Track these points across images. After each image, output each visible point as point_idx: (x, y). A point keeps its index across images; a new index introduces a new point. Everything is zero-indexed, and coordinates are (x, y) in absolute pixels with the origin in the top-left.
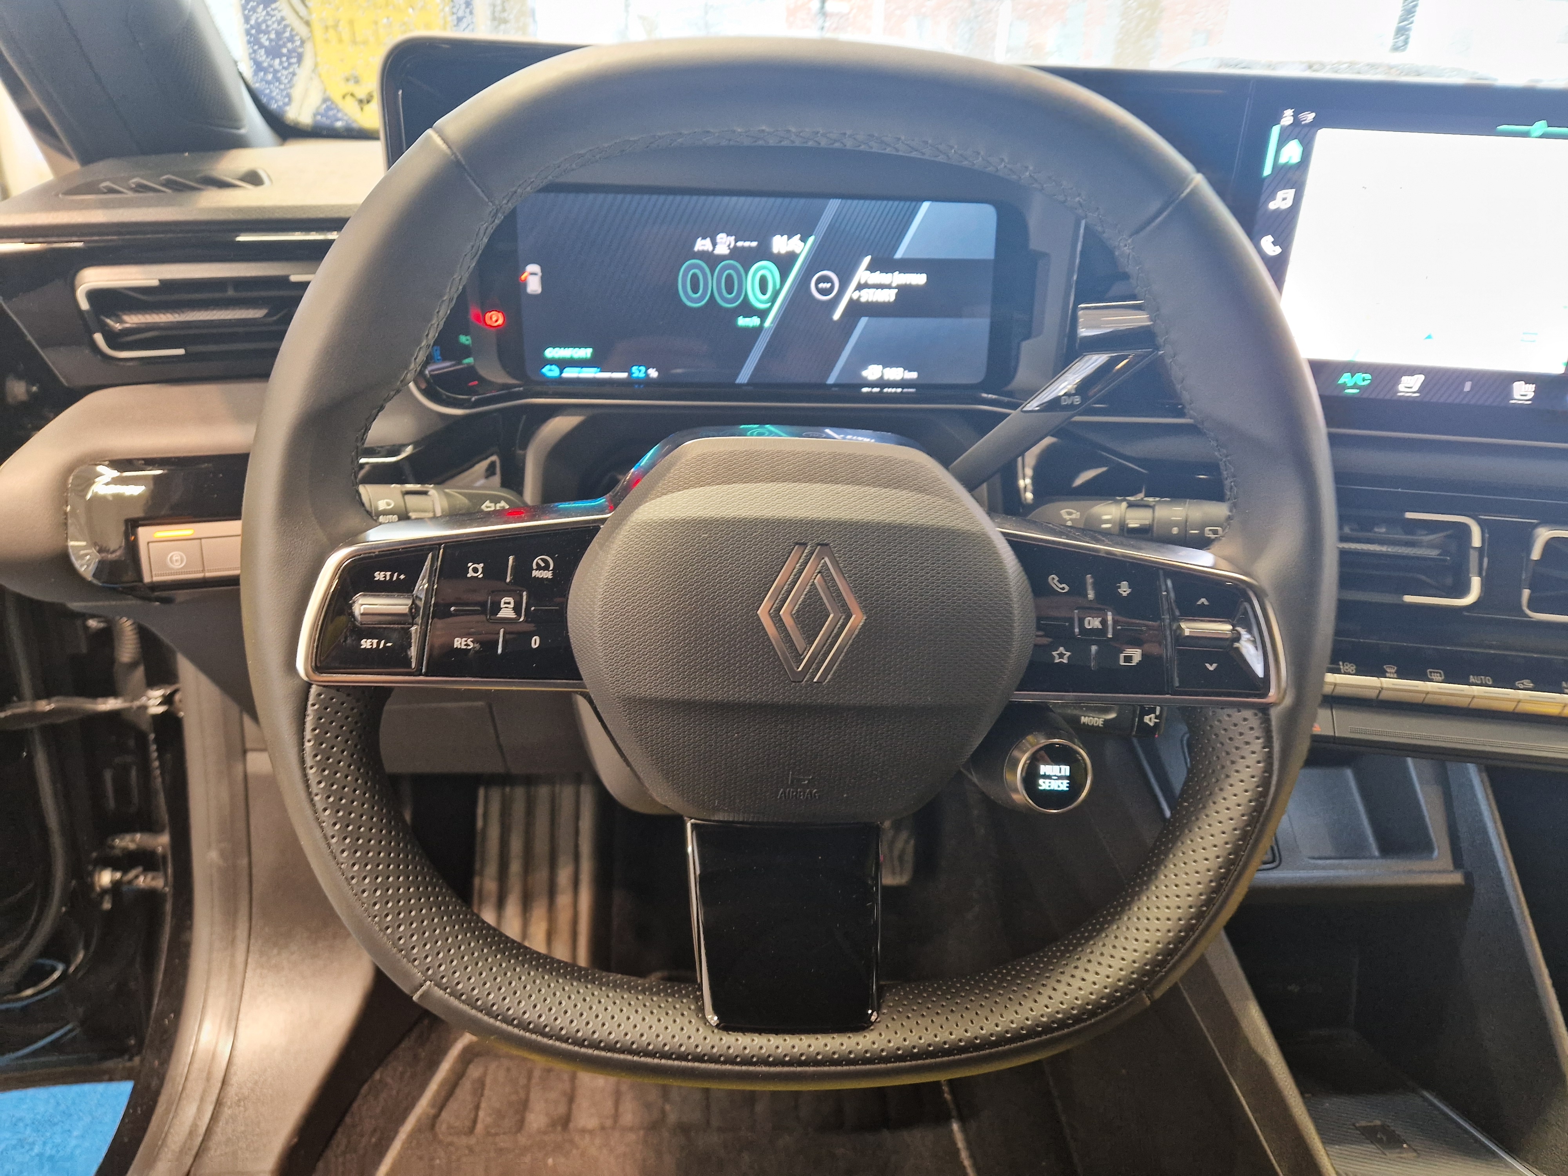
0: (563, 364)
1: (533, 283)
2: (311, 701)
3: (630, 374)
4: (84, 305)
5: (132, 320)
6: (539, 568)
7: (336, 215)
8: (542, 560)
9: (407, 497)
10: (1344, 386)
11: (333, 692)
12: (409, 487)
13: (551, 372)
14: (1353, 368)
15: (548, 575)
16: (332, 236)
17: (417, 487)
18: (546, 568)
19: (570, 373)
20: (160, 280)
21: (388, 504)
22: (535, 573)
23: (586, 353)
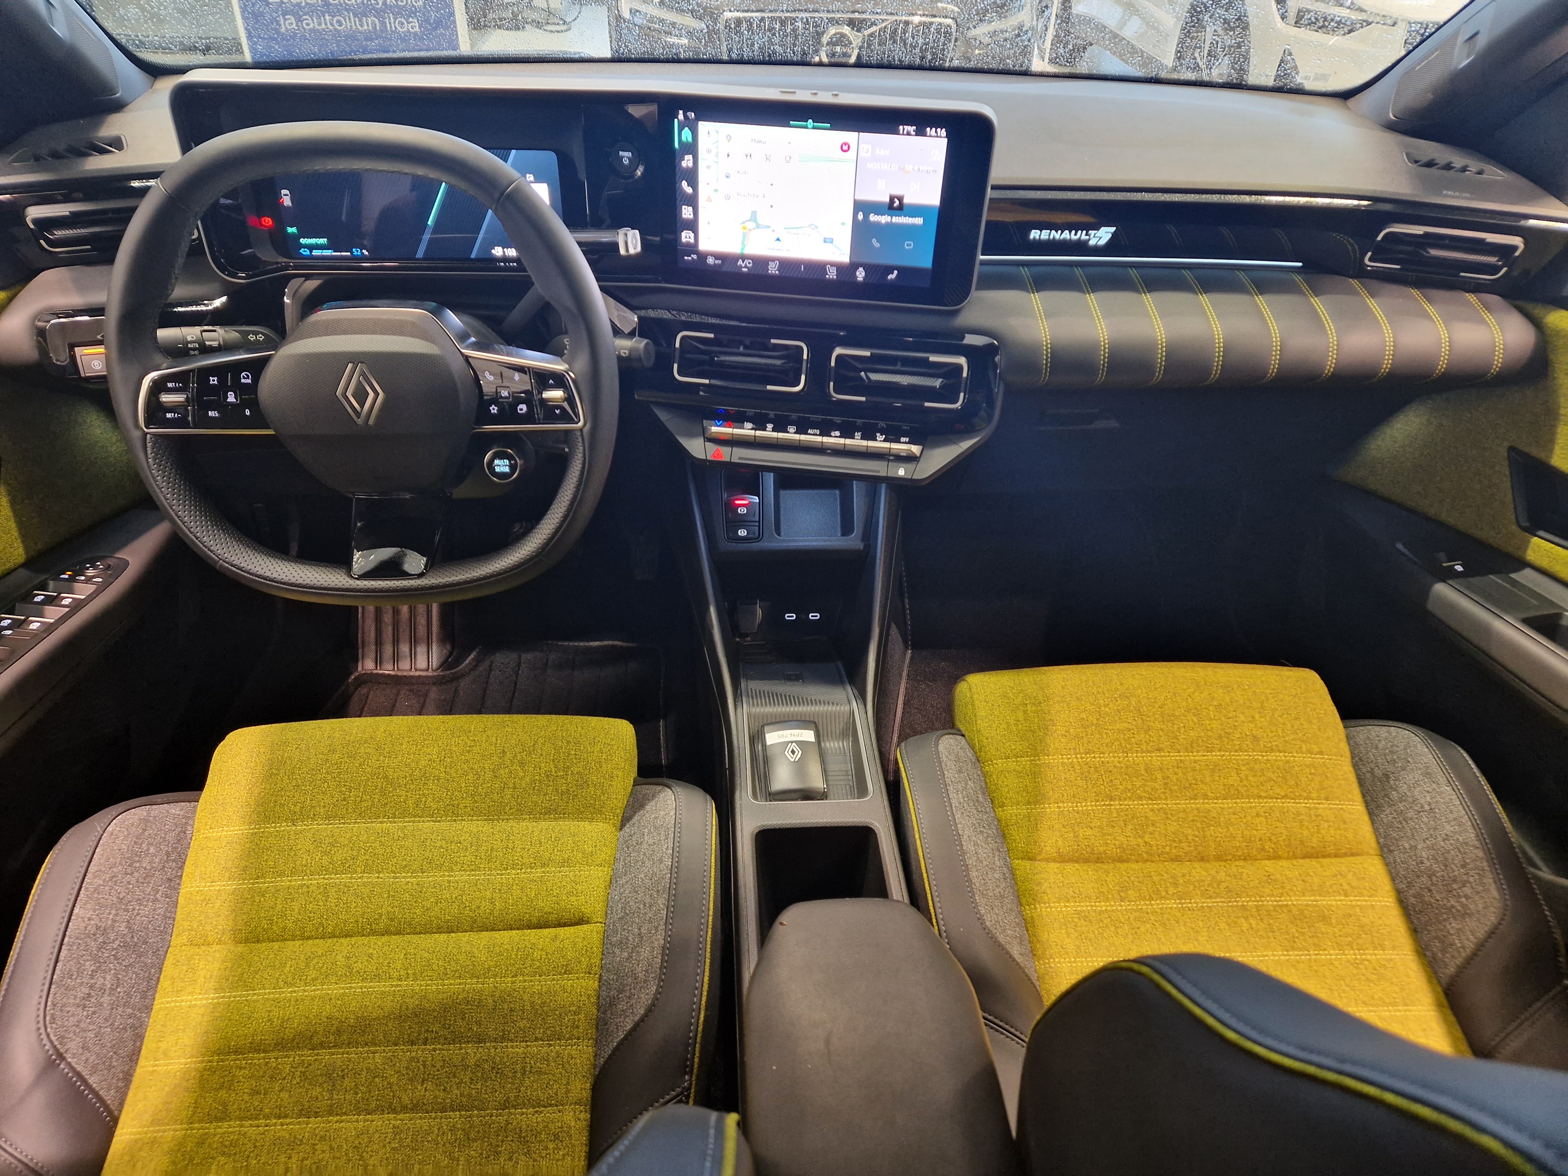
0: (311, 248)
1: (287, 201)
2: (148, 441)
3: (352, 253)
4: (32, 226)
5: (59, 233)
6: (244, 378)
7: (155, 170)
8: (246, 374)
9: (203, 333)
10: (741, 267)
11: (157, 437)
12: (206, 328)
13: (305, 252)
14: (744, 258)
15: (249, 381)
16: (152, 183)
17: (210, 328)
18: (248, 378)
19: (316, 253)
20: (70, 212)
21: (193, 338)
22: (243, 381)
23: (323, 241)
